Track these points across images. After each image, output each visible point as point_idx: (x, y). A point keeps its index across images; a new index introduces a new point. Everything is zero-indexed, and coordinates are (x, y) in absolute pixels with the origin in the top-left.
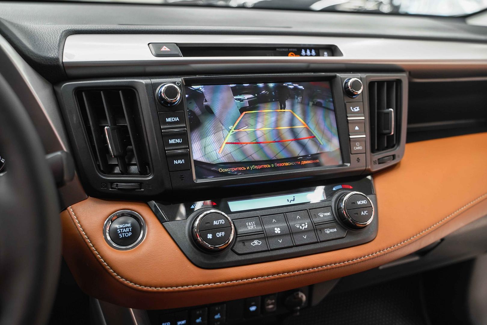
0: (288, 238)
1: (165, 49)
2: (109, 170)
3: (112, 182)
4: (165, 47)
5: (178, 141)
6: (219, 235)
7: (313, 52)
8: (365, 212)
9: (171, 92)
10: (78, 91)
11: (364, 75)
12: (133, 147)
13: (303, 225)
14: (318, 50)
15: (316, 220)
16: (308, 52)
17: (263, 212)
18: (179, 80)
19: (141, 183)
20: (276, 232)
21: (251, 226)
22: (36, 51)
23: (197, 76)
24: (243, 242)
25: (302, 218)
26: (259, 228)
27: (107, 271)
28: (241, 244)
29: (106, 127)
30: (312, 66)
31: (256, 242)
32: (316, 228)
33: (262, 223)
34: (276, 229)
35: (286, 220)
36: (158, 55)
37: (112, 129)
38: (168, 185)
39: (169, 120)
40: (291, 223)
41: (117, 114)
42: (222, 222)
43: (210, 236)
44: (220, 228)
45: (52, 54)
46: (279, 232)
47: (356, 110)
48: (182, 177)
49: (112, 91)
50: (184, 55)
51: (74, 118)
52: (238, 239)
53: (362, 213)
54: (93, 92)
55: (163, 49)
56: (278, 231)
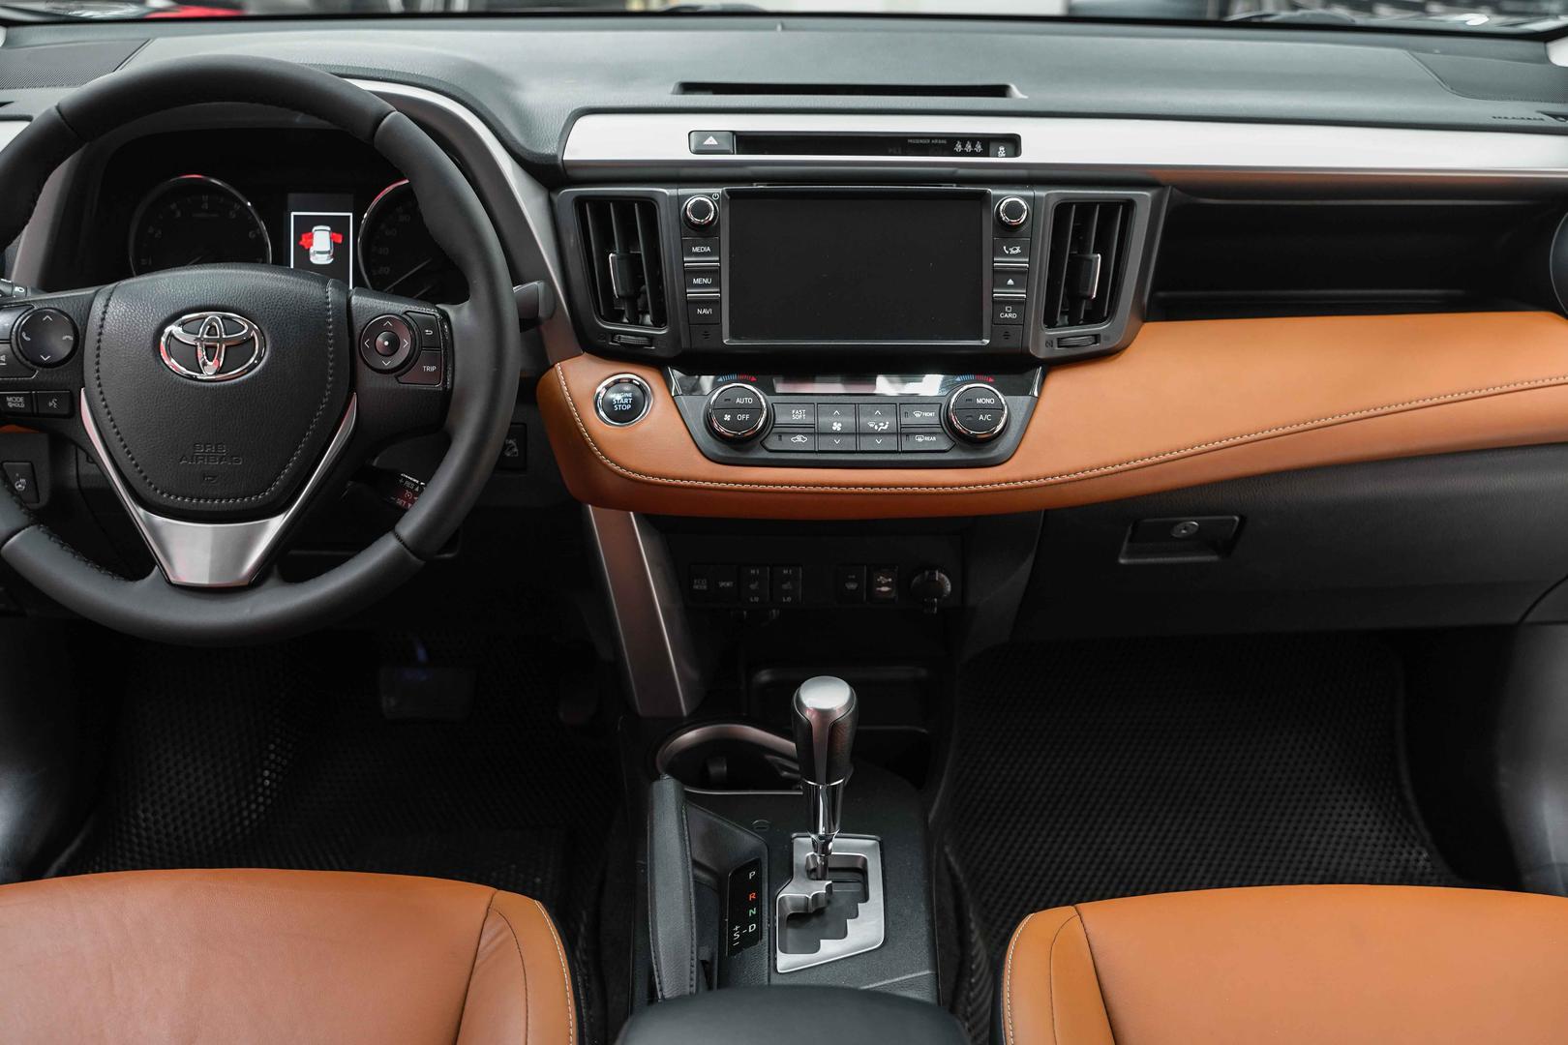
0: (852, 439)
1: (711, 141)
2: (616, 317)
3: (614, 333)
4: (711, 138)
5: (706, 281)
6: (741, 417)
7: (979, 148)
8: (987, 416)
9: (701, 209)
10: (580, 202)
11: (1041, 193)
12: (646, 287)
13: (882, 424)
14: (986, 143)
15: (905, 420)
16: (969, 147)
17: (824, 399)
18: (717, 191)
19: (651, 338)
20: (834, 428)
21: (798, 416)
22: (527, 147)
23: (755, 186)
24: (780, 435)
25: (884, 414)
26: (810, 420)
27: (589, 448)
28: (776, 438)
29: (611, 255)
30: (961, 172)
31: (799, 438)
32: (903, 432)
33: (817, 414)
34: (835, 424)
35: (857, 415)
36: (697, 152)
37: (620, 259)
38: (685, 344)
39: (696, 249)
40: (863, 420)
41: (629, 238)
42: (749, 400)
43: (727, 418)
44: (743, 409)
45: (550, 149)
46: (839, 429)
47: (1013, 252)
48: (706, 335)
49: (624, 204)
50: (739, 153)
51: (572, 240)
52: (774, 430)
53: (981, 417)
54: (600, 204)
55: (707, 142)
56: (837, 427)
